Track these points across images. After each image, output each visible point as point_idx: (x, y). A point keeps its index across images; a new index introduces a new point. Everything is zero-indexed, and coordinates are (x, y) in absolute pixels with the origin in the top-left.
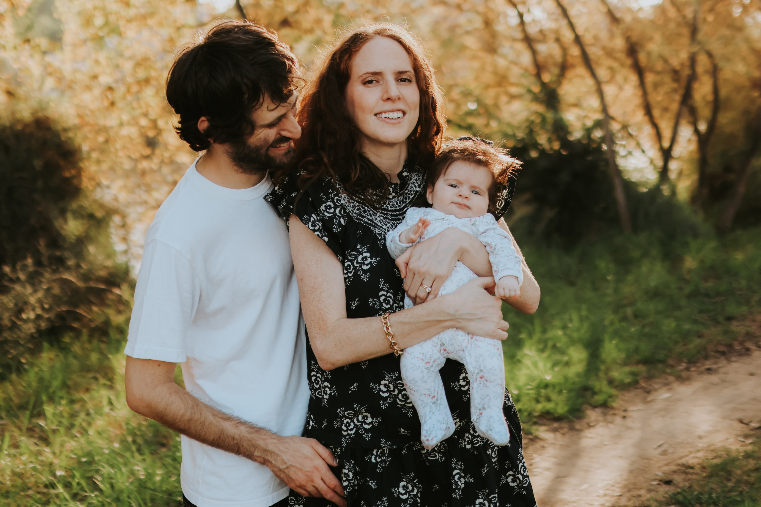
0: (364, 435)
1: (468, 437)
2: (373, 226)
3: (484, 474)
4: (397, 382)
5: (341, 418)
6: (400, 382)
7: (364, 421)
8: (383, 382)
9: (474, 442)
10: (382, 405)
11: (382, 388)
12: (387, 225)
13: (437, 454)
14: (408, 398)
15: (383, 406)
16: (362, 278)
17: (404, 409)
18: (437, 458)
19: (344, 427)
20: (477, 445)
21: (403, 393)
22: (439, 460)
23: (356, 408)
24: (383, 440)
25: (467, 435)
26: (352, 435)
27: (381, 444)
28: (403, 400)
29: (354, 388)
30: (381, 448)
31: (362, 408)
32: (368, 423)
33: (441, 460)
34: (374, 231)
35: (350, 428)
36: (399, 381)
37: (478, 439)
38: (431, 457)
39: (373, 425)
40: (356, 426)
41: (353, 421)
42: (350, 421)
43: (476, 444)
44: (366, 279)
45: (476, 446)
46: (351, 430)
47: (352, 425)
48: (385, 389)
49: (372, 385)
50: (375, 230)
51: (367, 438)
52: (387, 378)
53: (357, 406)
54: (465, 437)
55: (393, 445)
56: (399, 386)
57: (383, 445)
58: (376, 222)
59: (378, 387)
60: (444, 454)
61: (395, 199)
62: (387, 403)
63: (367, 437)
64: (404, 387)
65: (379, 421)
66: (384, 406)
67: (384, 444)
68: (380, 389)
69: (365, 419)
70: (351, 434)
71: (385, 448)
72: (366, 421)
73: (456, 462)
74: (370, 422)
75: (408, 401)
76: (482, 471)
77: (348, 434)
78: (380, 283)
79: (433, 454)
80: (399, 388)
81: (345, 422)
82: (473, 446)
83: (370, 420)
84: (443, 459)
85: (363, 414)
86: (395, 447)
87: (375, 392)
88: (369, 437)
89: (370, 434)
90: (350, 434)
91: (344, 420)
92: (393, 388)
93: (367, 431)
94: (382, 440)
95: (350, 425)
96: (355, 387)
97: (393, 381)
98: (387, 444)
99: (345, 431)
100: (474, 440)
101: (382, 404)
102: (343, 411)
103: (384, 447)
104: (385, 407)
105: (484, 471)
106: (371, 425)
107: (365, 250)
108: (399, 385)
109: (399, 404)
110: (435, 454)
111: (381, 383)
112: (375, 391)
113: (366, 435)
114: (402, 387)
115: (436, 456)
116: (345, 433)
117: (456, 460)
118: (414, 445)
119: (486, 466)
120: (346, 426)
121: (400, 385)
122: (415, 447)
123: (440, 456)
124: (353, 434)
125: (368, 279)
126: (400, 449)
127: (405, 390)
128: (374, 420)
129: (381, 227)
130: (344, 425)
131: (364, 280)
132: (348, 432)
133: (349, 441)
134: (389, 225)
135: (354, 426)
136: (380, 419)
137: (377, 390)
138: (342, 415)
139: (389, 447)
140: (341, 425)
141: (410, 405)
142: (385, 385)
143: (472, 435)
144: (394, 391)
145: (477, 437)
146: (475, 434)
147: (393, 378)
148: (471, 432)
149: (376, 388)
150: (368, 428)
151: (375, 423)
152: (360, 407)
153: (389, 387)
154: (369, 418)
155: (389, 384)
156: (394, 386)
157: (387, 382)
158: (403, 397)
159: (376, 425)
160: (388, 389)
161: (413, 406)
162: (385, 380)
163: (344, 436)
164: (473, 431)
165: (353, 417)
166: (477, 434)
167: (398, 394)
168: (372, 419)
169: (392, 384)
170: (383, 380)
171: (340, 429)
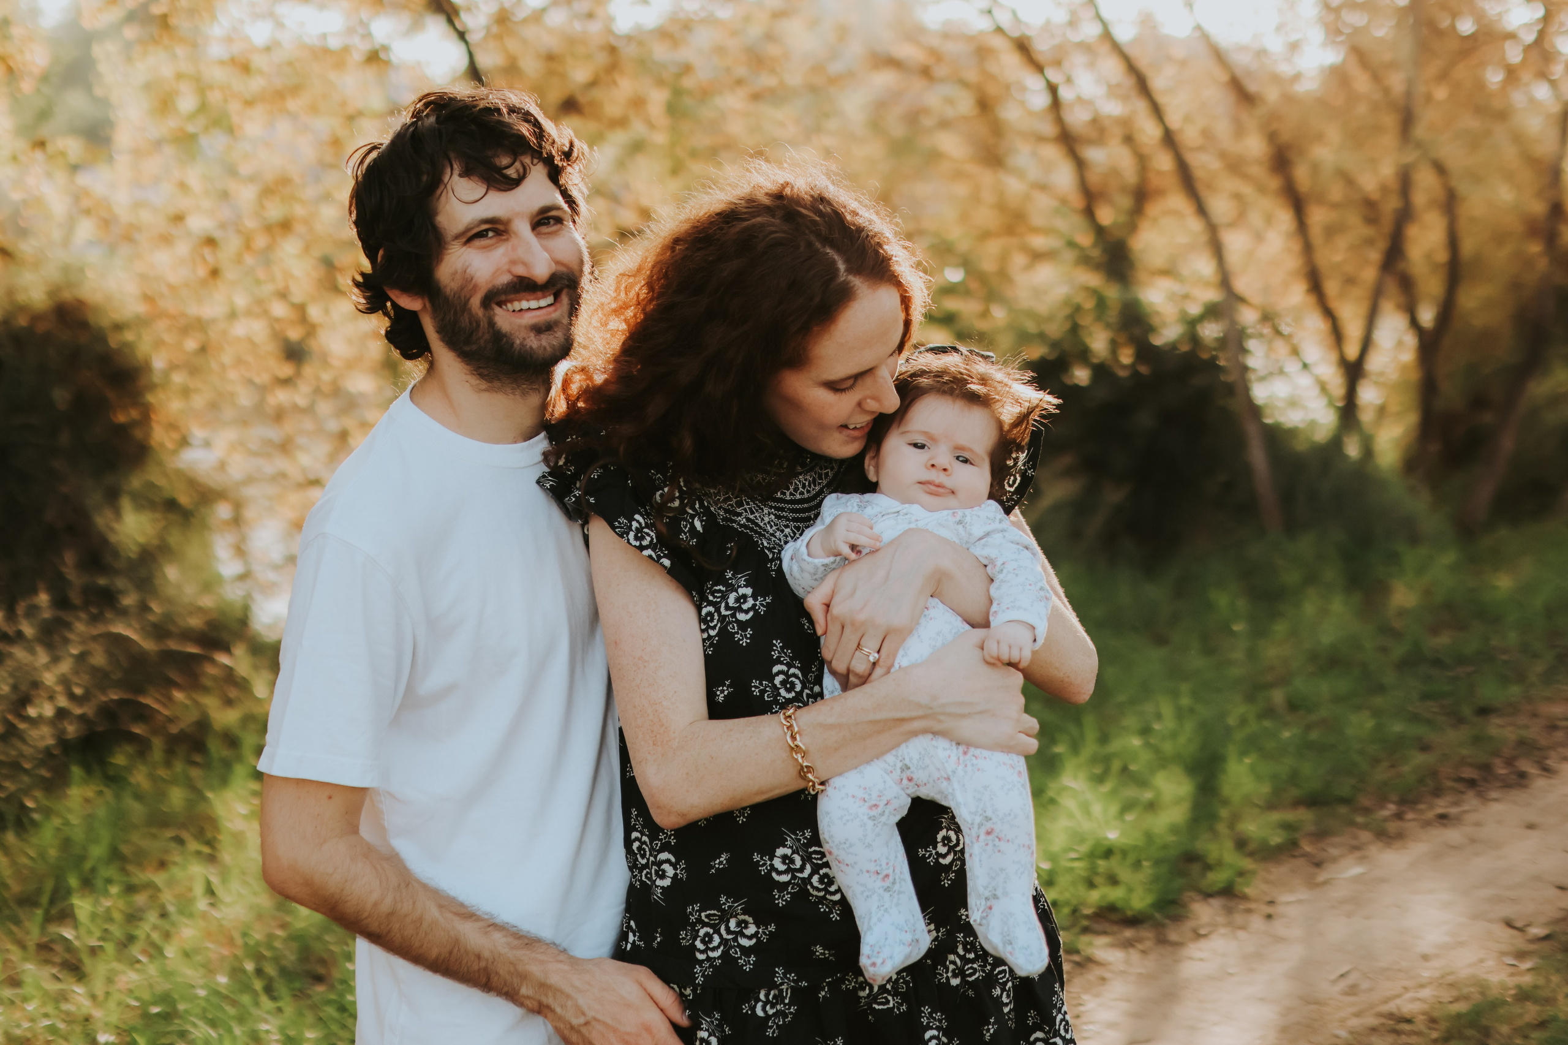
0: (739, 961)
1: (954, 963)
2: (756, 532)
3: (987, 1037)
4: (810, 850)
5: (693, 925)
6: (817, 849)
7: (741, 931)
8: (780, 851)
9: (967, 973)
10: (778, 899)
11: (778, 864)
12: (782, 531)
13: (890, 998)
14: (831, 882)
15: (780, 901)
16: (736, 639)
17: (823, 905)
18: (891, 1005)
19: (699, 944)
20: (973, 978)
21: (821, 872)
22: (896, 1010)
23: (724, 904)
24: (780, 971)
25: (952, 957)
26: (715, 961)
27: (776, 979)
28: (821, 887)
29: (721, 863)
30: (775, 986)
31: (736, 905)
32: (749, 934)
33: (899, 1009)
34: (760, 542)
35: (711, 946)
36: (813, 848)
38: (879, 1004)
39: (758, 939)
40: (724, 942)
41: (718, 932)
42: (711, 931)
43: (971, 975)
44: (745, 640)
45: (970, 979)
46: (714, 949)
47: (716, 940)
48: (782, 867)
50: (761, 540)
51: (746, 965)
52: (789, 843)
53: (726, 900)
54: (948, 963)
55: (800, 980)
56: (815, 858)
57: (778, 980)
58: (762, 524)
59: (769, 863)
60: (905, 997)
61: (800, 477)
62: (787, 894)
63: (748, 964)
64: (825, 860)
65: (770, 931)
66: (781, 900)
67: (782, 979)
68: (772, 865)
69: (742, 928)
70: (715, 958)
71: (784, 987)
72: (744, 931)
73: (930, 1014)
74: (753, 932)
75: (833, 889)
76: (985, 1032)
77: (708, 959)
78: (775, 648)
79: (882, 998)
80: (815, 861)
81: (702, 932)
82: (963, 980)
83: (752, 929)
84: (904, 1007)
85: (738, 916)
86: (805, 984)
87: (763, 873)
88: (750, 964)
89: (753, 958)
90: (712, 958)
91: (699, 929)
92: (801, 863)
93: (746, 951)
94: (777, 969)
95: (711, 940)
96: (722, 862)
97: (800, 848)
98: (789, 979)
99: (702, 952)
100: (966, 967)
101: (777, 897)
102: (697, 911)
103: (782, 984)
104: (784, 903)
105: (988, 1031)
106: (754, 941)
107: (742, 582)
108: (813, 856)
109: (813, 896)
110: (886, 998)
111: (776, 854)
112: (763, 870)
113: (745, 961)
114: (821, 859)
115: (888, 1002)
116: (702, 955)
117: (929, 1010)
118: (842, 980)
119: (992, 1021)
120: (703, 941)
121: (816, 856)
122: (844, 984)
123: (897, 1002)
124: (719, 958)
125: (748, 641)
126: (815, 988)
127: (827, 865)
128: (760, 930)
129: (772, 535)
130: (699, 939)
131: (741, 642)
132: (707, 953)
133: (709, 971)
134: (787, 531)
135: (719, 940)
136: (772, 928)
137: (766, 868)
138: (695, 918)
139: (792, 984)
140: (695, 939)
141: (837, 897)
142: (784, 858)
143: (962, 958)
144: (802, 869)
145: (972, 961)
146: (968, 956)
147: (802, 842)
148: (961, 951)
149: (764, 864)
150: (747, 946)
151: (762, 936)
152: (733, 902)
153: (792, 861)
154: (750, 925)
155: (792, 855)
156: (803, 859)
157: (788, 852)
158: (821, 881)
159: (765, 941)
160: (789, 867)
161: (843, 897)
162: (785, 846)
163: (701, 962)
164: (965, 949)
165: (719, 923)
166: (972, 956)
167: (811, 876)
168: (756, 927)
169: (799, 854)
170: (781, 848)
171: (693, 947)
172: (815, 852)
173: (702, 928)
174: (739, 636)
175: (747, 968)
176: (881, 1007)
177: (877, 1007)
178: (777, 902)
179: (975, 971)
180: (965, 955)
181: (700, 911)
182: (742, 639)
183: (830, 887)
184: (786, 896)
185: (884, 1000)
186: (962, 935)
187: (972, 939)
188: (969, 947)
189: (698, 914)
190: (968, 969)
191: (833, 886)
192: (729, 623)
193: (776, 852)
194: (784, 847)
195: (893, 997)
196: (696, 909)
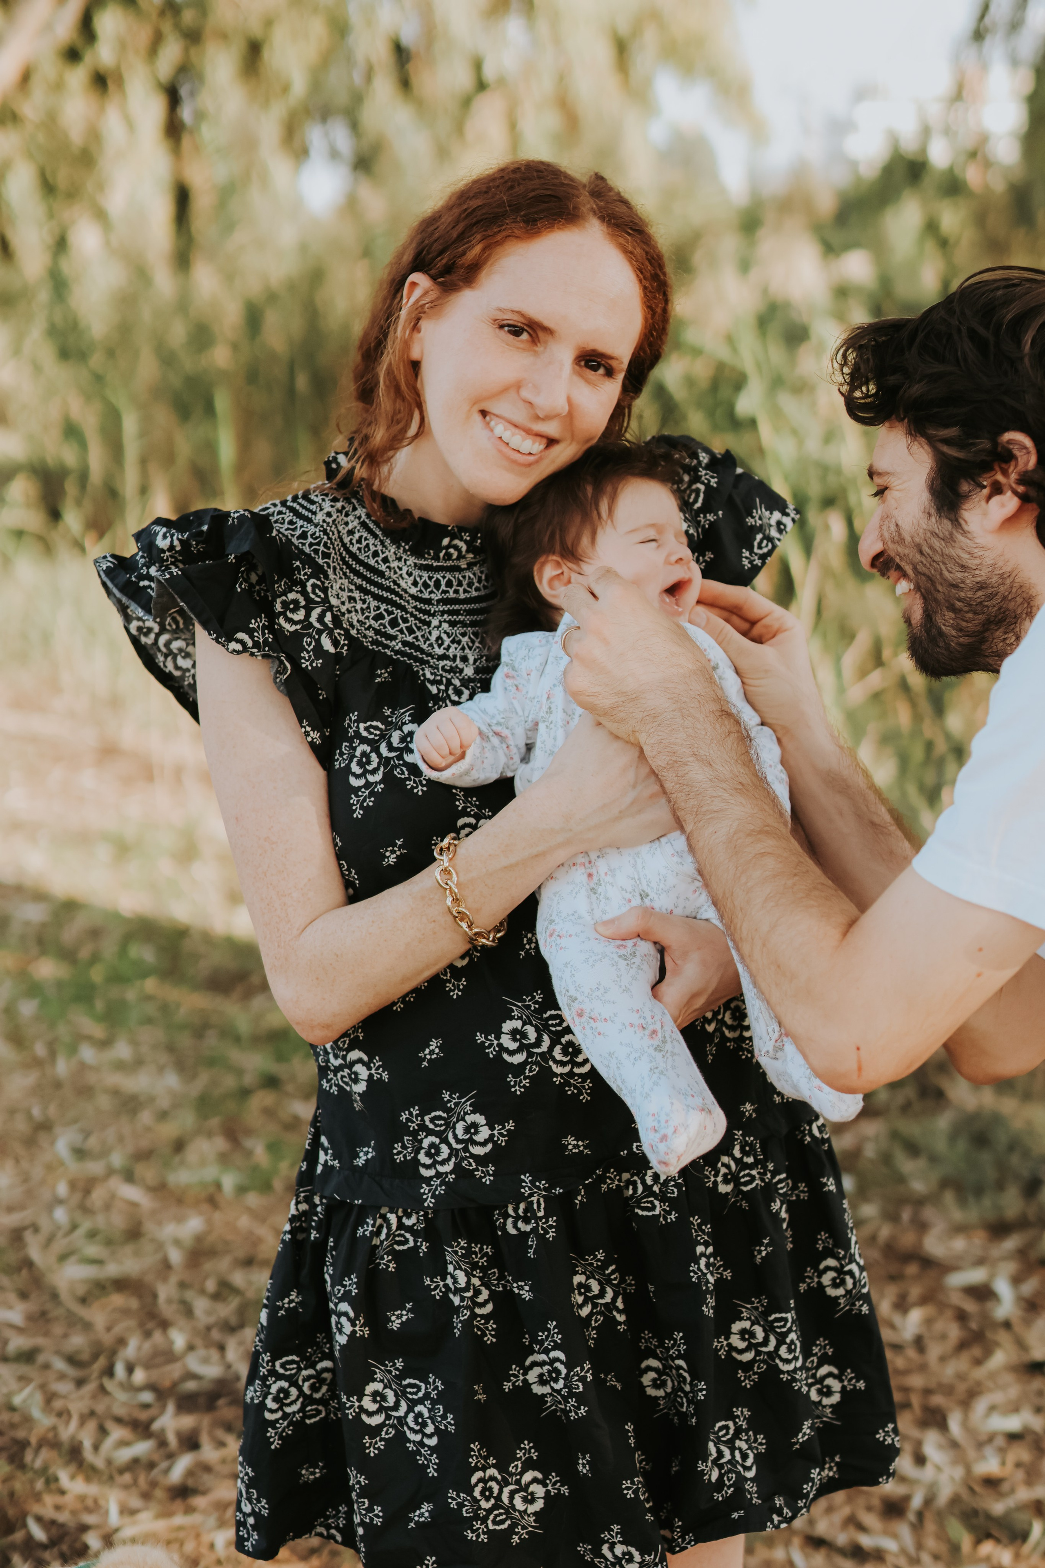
0: (476, 1173)
1: (727, 1166)
2: (416, 659)
3: (758, 1260)
4: (545, 1016)
5: (414, 1134)
6: (553, 1012)
7: (471, 1138)
8: (507, 1026)
9: (742, 1180)
10: (514, 1086)
11: (506, 1041)
13: (657, 1203)
14: (578, 1051)
15: (517, 1088)
16: (409, 787)
17: (570, 1087)
18: (657, 1212)
19: (423, 1158)
20: (749, 1188)
21: (563, 1040)
22: (661, 1219)
23: (449, 1101)
24: (527, 1178)
25: (725, 1159)
26: (447, 1177)
27: (522, 1190)
28: (565, 1059)
29: (432, 1052)
30: (522, 1198)
31: (463, 1100)
32: (482, 1140)
33: (665, 1219)
34: (421, 672)
35: (439, 1159)
36: (549, 1013)
37: (754, 1172)
38: (643, 1209)
39: (495, 1143)
40: (453, 1152)
41: (445, 1141)
42: (437, 1141)
43: (746, 1184)
44: (420, 788)
45: (745, 1189)
46: (443, 1163)
47: (445, 1151)
48: (513, 1046)
49: (480, 1038)
50: (423, 670)
51: (485, 1177)
52: (516, 1013)
53: (450, 1096)
54: (719, 1165)
55: (552, 1186)
56: (553, 1025)
57: (526, 1192)
58: (425, 647)
59: (495, 1042)
60: (674, 1204)
62: (525, 1079)
63: (487, 1176)
64: (565, 1025)
65: (508, 1131)
66: (518, 1086)
67: (530, 1189)
68: (500, 1045)
69: (472, 1134)
70: (446, 1173)
71: (534, 1199)
72: (475, 1137)
73: (699, 1225)
74: (487, 1137)
75: (580, 1059)
76: (756, 1253)
77: (438, 1175)
79: (648, 1202)
80: (553, 1029)
81: (426, 1143)
82: (737, 1191)
83: (484, 1133)
84: (672, 1217)
85: (467, 1118)
86: (559, 1190)
87: (491, 1056)
88: (490, 1175)
89: (491, 1168)
90: (443, 1174)
91: (422, 1139)
92: (535, 1035)
93: (481, 1161)
94: (522, 1177)
95: (438, 1152)
96: (433, 1050)
97: (532, 1016)
98: (538, 1188)
99: (427, 1167)
100: (742, 1174)
101: (512, 1083)
102: (417, 1116)
103: (531, 1195)
104: (522, 1090)
105: (760, 1252)
106: (490, 1146)
107: (407, 718)
108: (550, 1022)
109: (556, 1075)
110: (652, 1202)
111: (504, 1030)
112: (491, 1053)
113: (483, 1172)
114: (560, 1024)
115: (654, 1208)
116: (429, 1171)
117: (699, 1221)
118: (602, 1179)
119: (766, 1241)
120: (428, 1154)
121: (554, 1022)
122: (605, 1183)
123: (664, 1210)
124: (451, 1172)
125: (425, 789)
126: (570, 1195)
127: (568, 1030)
128: (496, 1132)
129: (444, 657)
130: (423, 1151)
131: (415, 791)
132: (435, 1168)
133: (441, 1190)
134: (465, 640)
135: (449, 1151)
136: (510, 1125)
137: (494, 1049)
138: (417, 1125)
139: (544, 1193)
140: (417, 1152)
141: (585, 1069)
142: (514, 1033)
143: (738, 1161)
144: (538, 1043)
145: (751, 1167)
146: (745, 1160)
147: (533, 1008)
148: (737, 1152)
149: (491, 1045)
150: (482, 1154)
151: (498, 1139)
152: (459, 1098)
153: (524, 1035)
154: (481, 1129)
155: (522, 1027)
156: (537, 1030)
157: (518, 1024)
158: (565, 1052)
159: (503, 1144)
160: (521, 1043)
161: (593, 1069)
162: (512, 1018)
163: (428, 1181)
164: (742, 1150)
165: (445, 1130)
166: (750, 1160)
167: (551, 1048)
168: (490, 1129)
169: (532, 1025)
170: (508, 1021)
171: (416, 1162)
172: (552, 1017)
173: (426, 1137)
174: (412, 783)
175: (487, 1180)
176: (645, 1213)
177: (640, 1212)
178: (513, 1090)
179: (753, 1178)
180: (742, 1158)
181: (422, 1114)
182: (417, 787)
183: (577, 1057)
184: (524, 1082)
185: (649, 1205)
186: (741, 1132)
187: (752, 1138)
188: (747, 1148)
189: (419, 1118)
190: (744, 1176)
191: (580, 1056)
192: (395, 767)
193: (502, 1027)
194: (511, 1020)
195: (661, 1201)
196: (414, 1113)
